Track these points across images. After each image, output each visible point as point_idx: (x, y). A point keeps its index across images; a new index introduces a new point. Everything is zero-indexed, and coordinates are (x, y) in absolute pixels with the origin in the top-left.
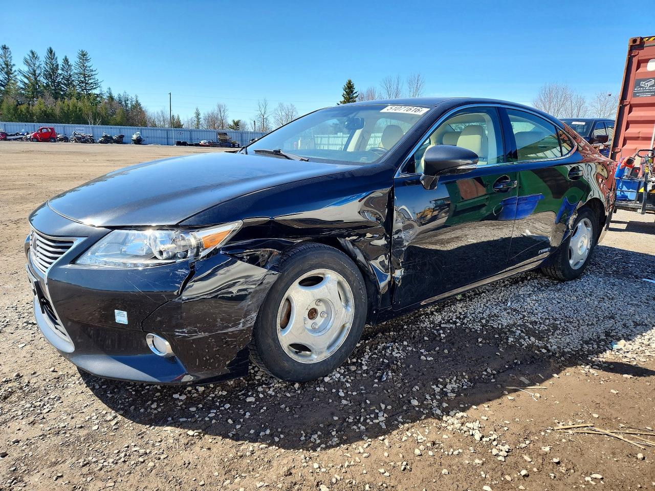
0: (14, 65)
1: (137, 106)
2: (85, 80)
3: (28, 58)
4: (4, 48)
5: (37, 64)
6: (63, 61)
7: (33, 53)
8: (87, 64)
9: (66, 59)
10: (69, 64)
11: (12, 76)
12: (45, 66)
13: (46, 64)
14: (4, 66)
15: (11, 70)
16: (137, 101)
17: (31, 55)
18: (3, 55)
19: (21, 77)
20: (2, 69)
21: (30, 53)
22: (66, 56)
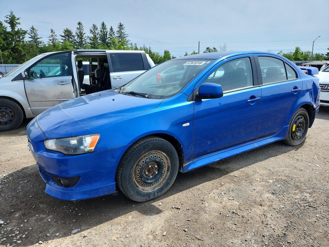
0: (85, 33)
3: (92, 29)
4: (79, 24)
5: (97, 32)
7: (94, 26)
8: (123, 31)
10: (113, 31)
11: (83, 40)
12: (101, 33)
13: (101, 31)
14: (79, 34)
15: (83, 37)
16: (150, 51)
17: (94, 28)
18: (79, 28)
19: (88, 41)
20: (78, 36)
21: (92, 26)
22: (111, 27)
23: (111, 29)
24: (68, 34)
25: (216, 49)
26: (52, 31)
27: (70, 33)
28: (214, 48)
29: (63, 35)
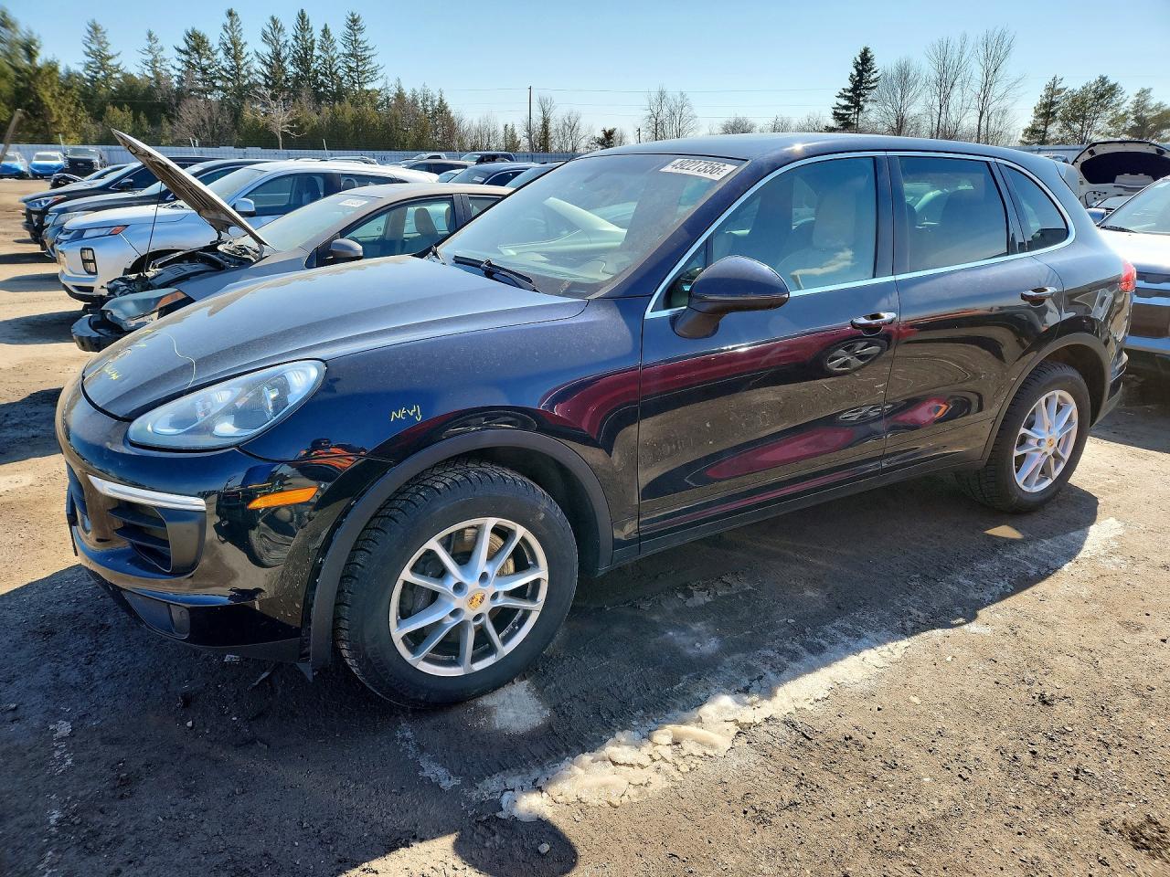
0: (245, 43)
1: (442, 110)
2: (358, 66)
3: (268, 30)
4: (230, 14)
5: (282, 40)
6: (322, 34)
7: (274, 21)
8: (360, 37)
9: (326, 29)
10: (331, 38)
11: (242, 63)
12: (295, 44)
13: (296, 38)
14: (230, 45)
15: (241, 53)
16: (442, 101)
17: (272, 26)
18: (228, 25)
19: (257, 65)
20: (227, 51)
21: (270, 21)
22: (326, 25)
23: (325, 32)
24: (197, 43)
26: (150, 35)
27: (203, 42)
29: (183, 46)
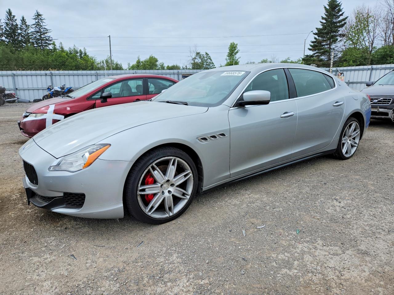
2: (42, 37)
6: (21, 22)
8: (42, 24)
10: (26, 24)
12: (6, 27)
13: (7, 24)
16: (85, 54)
22: (23, 18)
23: (23, 20)
25: (208, 55)
28: (207, 54)
